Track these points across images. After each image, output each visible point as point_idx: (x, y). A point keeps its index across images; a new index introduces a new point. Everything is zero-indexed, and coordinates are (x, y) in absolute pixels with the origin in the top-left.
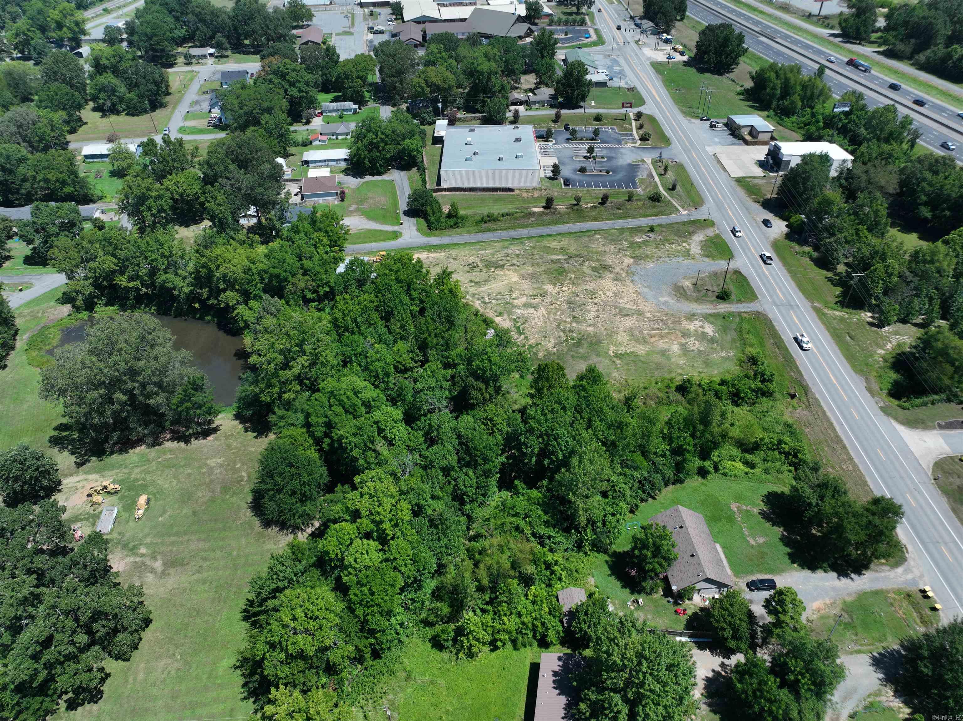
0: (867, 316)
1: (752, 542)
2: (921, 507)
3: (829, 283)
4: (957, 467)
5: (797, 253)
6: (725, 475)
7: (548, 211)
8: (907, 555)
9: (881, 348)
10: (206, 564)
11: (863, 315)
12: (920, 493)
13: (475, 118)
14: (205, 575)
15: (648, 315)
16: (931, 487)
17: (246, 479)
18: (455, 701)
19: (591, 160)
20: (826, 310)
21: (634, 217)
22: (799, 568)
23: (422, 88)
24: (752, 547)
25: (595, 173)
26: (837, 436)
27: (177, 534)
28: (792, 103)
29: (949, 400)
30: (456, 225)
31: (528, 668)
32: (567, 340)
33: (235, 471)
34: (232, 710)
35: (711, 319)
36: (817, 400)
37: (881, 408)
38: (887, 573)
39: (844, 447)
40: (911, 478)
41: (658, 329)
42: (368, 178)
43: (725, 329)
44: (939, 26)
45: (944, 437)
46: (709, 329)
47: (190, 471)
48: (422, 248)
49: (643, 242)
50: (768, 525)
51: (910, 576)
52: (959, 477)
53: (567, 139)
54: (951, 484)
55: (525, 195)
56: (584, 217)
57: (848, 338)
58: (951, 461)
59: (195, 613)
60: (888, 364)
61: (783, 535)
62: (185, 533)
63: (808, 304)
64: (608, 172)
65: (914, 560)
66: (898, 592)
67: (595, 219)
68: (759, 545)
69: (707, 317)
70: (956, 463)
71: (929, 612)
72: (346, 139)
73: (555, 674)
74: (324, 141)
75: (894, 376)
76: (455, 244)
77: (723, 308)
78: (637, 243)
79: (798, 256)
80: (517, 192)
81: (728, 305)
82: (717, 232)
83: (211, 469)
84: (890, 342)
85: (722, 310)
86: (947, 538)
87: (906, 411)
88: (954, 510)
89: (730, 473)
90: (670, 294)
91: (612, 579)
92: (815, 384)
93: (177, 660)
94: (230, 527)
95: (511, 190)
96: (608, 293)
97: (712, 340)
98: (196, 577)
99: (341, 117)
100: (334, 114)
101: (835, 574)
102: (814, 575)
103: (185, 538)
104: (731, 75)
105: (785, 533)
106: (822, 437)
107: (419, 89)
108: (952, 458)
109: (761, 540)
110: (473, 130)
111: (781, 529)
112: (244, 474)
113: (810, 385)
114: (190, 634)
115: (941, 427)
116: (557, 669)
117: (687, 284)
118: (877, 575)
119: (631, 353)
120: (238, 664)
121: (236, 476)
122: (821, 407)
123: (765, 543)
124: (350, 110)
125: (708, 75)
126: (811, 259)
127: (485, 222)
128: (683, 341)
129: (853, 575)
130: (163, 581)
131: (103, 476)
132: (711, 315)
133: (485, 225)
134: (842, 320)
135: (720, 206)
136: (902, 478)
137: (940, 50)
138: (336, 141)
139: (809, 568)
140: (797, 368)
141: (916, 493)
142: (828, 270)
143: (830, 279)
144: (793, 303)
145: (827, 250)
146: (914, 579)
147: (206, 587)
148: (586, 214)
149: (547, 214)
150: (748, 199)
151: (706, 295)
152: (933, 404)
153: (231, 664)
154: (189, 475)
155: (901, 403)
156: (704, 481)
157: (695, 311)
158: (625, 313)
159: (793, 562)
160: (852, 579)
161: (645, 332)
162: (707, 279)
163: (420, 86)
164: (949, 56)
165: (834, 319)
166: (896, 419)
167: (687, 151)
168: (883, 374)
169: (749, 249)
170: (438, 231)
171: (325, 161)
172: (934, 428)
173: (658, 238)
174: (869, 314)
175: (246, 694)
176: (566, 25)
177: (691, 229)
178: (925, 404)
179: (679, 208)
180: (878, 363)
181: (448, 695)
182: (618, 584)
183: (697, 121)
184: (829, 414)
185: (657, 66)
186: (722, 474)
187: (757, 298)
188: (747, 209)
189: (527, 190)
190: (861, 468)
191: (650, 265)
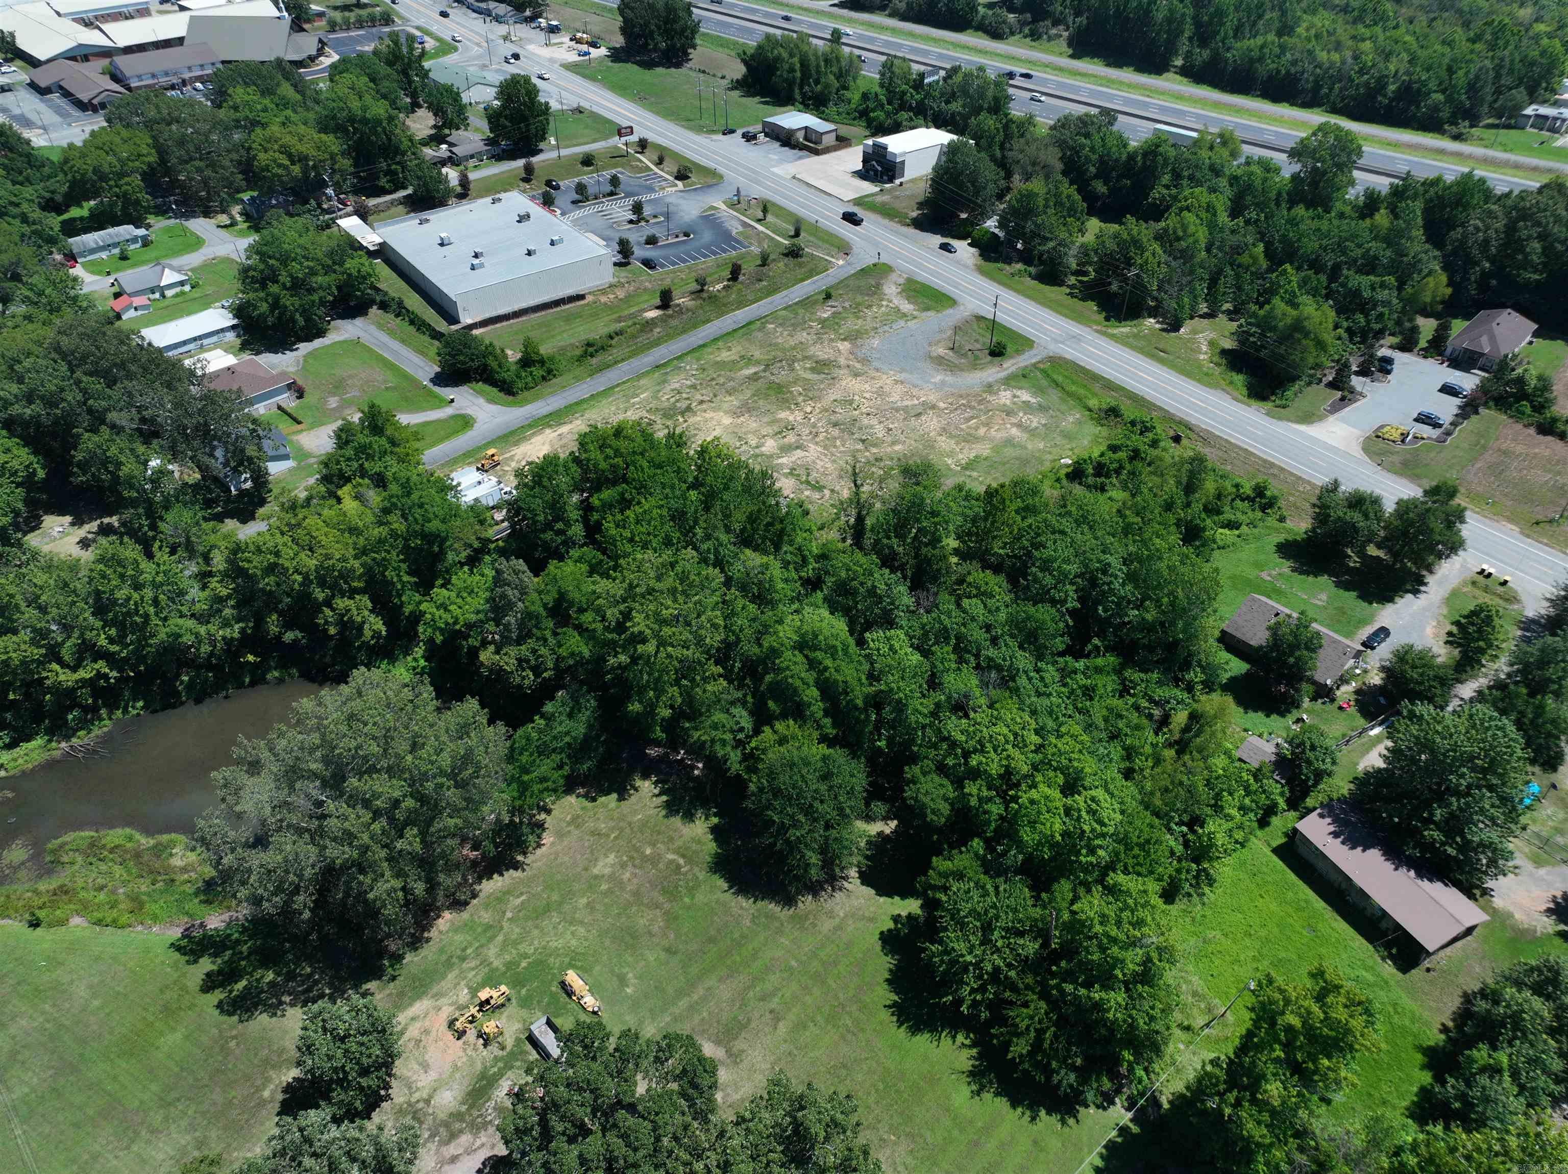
0: (1153, 323)
1: (1319, 603)
4: (1379, 445)
5: (1013, 275)
6: (1221, 548)
7: (670, 312)
9: (1200, 353)
10: (775, 1003)
11: (1148, 323)
13: (392, 202)
14: (792, 1016)
15: (942, 405)
16: (1384, 474)
17: (681, 861)
18: (1248, 942)
19: (643, 223)
20: (1110, 331)
21: (786, 286)
22: (1381, 605)
24: (1325, 607)
25: (672, 240)
26: (1265, 461)
27: (681, 993)
29: (1309, 384)
30: (549, 375)
31: (1275, 859)
33: (654, 860)
34: (1035, 1142)
35: (1014, 383)
36: (1207, 431)
37: (1267, 415)
41: (972, 418)
42: (304, 348)
43: (1038, 390)
45: (1343, 420)
46: (1025, 396)
47: (584, 901)
48: (530, 426)
49: (835, 316)
50: (1311, 578)
51: (1458, 565)
53: (573, 202)
55: (603, 299)
56: (725, 305)
57: (1162, 353)
58: (1372, 442)
59: (844, 1072)
60: (1223, 367)
61: (1334, 582)
62: (692, 985)
63: (1088, 330)
64: (686, 235)
66: (1465, 583)
67: (741, 304)
68: (1328, 603)
69: (1009, 381)
70: (1375, 442)
71: (1501, 589)
72: (183, 293)
73: (1335, 835)
74: (144, 307)
75: (1240, 378)
76: (577, 404)
77: (1011, 365)
78: (828, 319)
79: (1018, 278)
80: (589, 298)
81: (1013, 361)
82: (904, 275)
83: (612, 877)
84: (1200, 343)
85: (1013, 369)
89: (1225, 544)
90: (936, 370)
91: (1251, 714)
92: (1188, 414)
93: (895, 1143)
94: (743, 936)
95: (581, 297)
96: (867, 395)
97: (1042, 408)
98: (782, 1028)
99: (124, 257)
100: (104, 255)
103: (701, 991)
104: (690, 64)
105: (1334, 579)
108: (1368, 438)
109: (1323, 597)
110: (427, 221)
111: (1327, 577)
112: (671, 856)
114: (871, 1100)
115: (1330, 412)
116: (1332, 828)
117: (941, 351)
119: (976, 457)
120: (974, 1087)
121: (661, 866)
122: (1218, 437)
123: (1330, 597)
124: (134, 240)
125: (660, 70)
126: (1030, 275)
127: (592, 356)
128: (1014, 420)
129: (1422, 588)
130: (745, 1065)
131: (438, 996)
132: (1008, 378)
133: (594, 361)
134: (1135, 336)
138: (166, 302)
142: (1061, 285)
145: (1052, 260)
147: (813, 1029)
148: (725, 301)
149: (671, 316)
150: (893, 224)
151: (977, 357)
152: (1301, 392)
153: (969, 1094)
154: (590, 906)
155: (1273, 402)
157: (986, 380)
158: (914, 412)
159: (1370, 603)
160: (1425, 592)
161: (963, 427)
162: (957, 338)
165: (1129, 337)
166: (1287, 419)
167: (758, 183)
168: (1230, 379)
169: (962, 285)
170: (526, 393)
171: (195, 339)
172: (1327, 415)
173: (847, 305)
174: (1153, 320)
175: (1028, 1113)
176: (362, 27)
177: (872, 282)
179: (828, 258)
180: (1214, 369)
181: (1234, 941)
182: (1260, 715)
183: (720, 137)
184: (1233, 441)
185: (578, 70)
187: (1032, 341)
188: (906, 237)
189: (603, 292)
191: (875, 342)
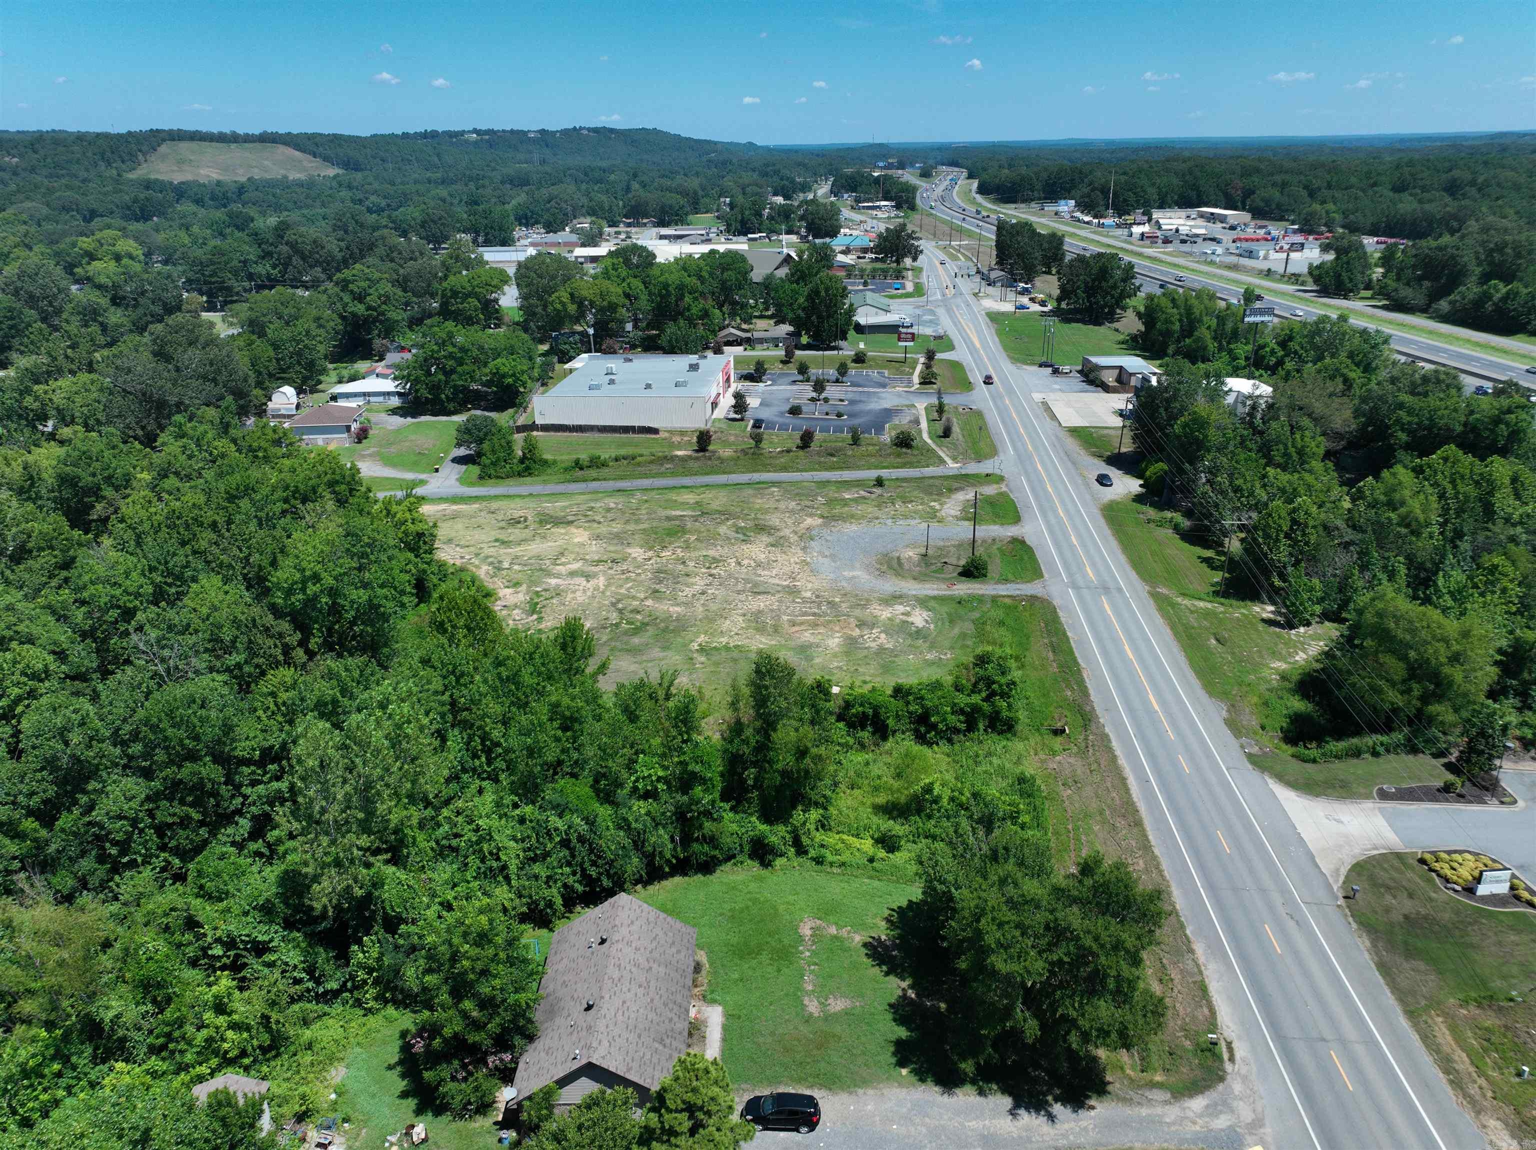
0: (1268, 610)
1: (813, 1007)
2: (1296, 954)
3: (1204, 565)
4: (1410, 874)
5: (1149, 521)
6: (819, 861)
7: (701, 455)
8: (1228, 1067)
9: (1282, 659)
11: (1257, 609)
12: (1301, 924)
15: (808, 594)
16: (1335, 916)
19: (820, 402)
20: (1179, 600)
21: (858, 468)
22: (914, 1079)
23: (563, 304)
24: (808, 1019)
25: (817, 416)
28: (1199, 339)
29: (1413, 749)
30: (528, 473)
32: (617, 625)
35: (932, 604)
36: (1105, 738)
37: (1250, 757)
38: (1159, 1110)
39: (1138, 823)
40: (1284, 891)
41: (814, 614)
42: (425, 418)
44: (1466, 259)
46: (919, 618)
49: (855, 500)
50: (876, 972)
51: (1222, 1122)
52: (1411, 896)
54: (1388, 910)
55: (674, 437)
56: (765, 465)
57: (1214, 642)
58: (1396, 863)
60: (1292, 686)
61: (904, 997)
63: (1143, 588)
64: (839, 415)
65: (1245, 1079)
67: (784, 469)
68: (828, 1018)
69: (923, 602)
70: (1412, 868)
75: (1298, 705)
76: (508, 496)
77: (965, 588)
78: (844, 500)
79: (1152, 525)
80: (662, 435)
81: (977, 586)
82: (1004, 489)
84: (1304, 651)
85: (962, 592)
86: (1350, 1031)
87: (1309, 766)
88: (1383, 968)
89: (830, 857)
90: (867, 568)
92: (1111, 708)
95: (655, 431)
96: (746, 562)
97: (919, 633)
101: (1006, 1102)
102: (945, 1099)
104: (1116, 325)
105: (911, 994)
106: (1094, 805)
107: (559, 306)
108: (1399, 856)
109: (837, 1005)
110: (629, 359)
111: (905, 984)
113: (1099, 711)
115: (1384, 796)
117: (910, 554)
118: (1128, 1111)
119: (736, 647)
122: (1110, 750)
123: (847, 1013)
125: (1074, 325)
126: (1176, 528)
127: (581, 469)
128: (857, 632)
129: (1057, 1108)
132: (934, 598)
133: (578, 473)
134: (1207, 614)
135: (1023, 458)
136: (1263, 891)
137: (1470, 289)
139: (939, 1081)
140: (1081, 683)
141: (1291, 924)
142: (1207, 547)
143: (1207, 561)
144: (1111, 585)
146: (1231, 1128)
148: (768, 461)
149: (697, 459)
150: (1082, 452)
151: (940, 570)
152: (1375, 754)
155: (1300, 749)
156: (764, 872)
157: (905, 591)
158: (761, 589)
159: (901, 1064)
160: (1051, 1117)
161: (785, 618)
162: (953, 549)
163: (561, 302)
164: (1486, 297)
165: (1192, 612)
166: (1281, 778)
167: (997, 399)
168: (1272, 698)
169: (1055, 511)
170: (493, 480)
172: (1368, 796)
173: (887, 495)
174: (1271, 608)
177: (956, 485)
178: (1356, 753)
179: (947, 459)
180: (1269, 682)
183: (1035, 368)
184: (1122, 761)
185: (994, 317)
186: (813, 859)
187: (1041, 576)
188: (1074, 463)
189: (683, 433)
190: (1165, 865)
191: (851, 528)
